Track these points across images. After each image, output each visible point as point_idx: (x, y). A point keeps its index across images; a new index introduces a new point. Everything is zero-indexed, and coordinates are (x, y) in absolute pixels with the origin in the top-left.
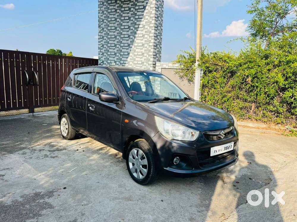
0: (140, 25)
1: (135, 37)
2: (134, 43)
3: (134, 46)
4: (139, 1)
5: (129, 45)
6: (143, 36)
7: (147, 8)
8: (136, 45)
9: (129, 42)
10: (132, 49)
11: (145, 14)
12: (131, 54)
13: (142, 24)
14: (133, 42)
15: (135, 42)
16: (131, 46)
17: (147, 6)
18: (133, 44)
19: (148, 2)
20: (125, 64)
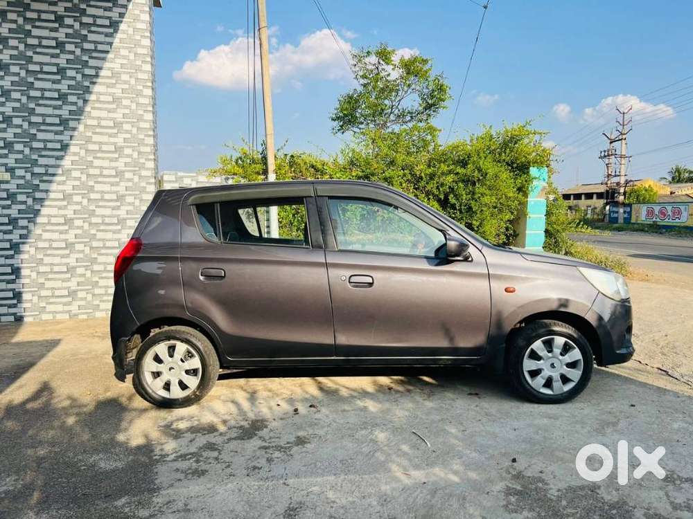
0: (100, 68)
1: (85, 101)
2: (83, 118)
3: (86, 126)
4: (92, 3)
5: (64, 122)
6: (116, 100)
7: (122, 27)
8: (89, 122)
9: (64, 112)
10: (76, 133)
11: (116, 42)
12: (73, 149)
13: (109, 69)
14: (78, 113)
15: (85, 114)
16: (72, 124)
17: (122, 22)
18: (79, 119)
19: (124, 14)
20: (54, 175)
